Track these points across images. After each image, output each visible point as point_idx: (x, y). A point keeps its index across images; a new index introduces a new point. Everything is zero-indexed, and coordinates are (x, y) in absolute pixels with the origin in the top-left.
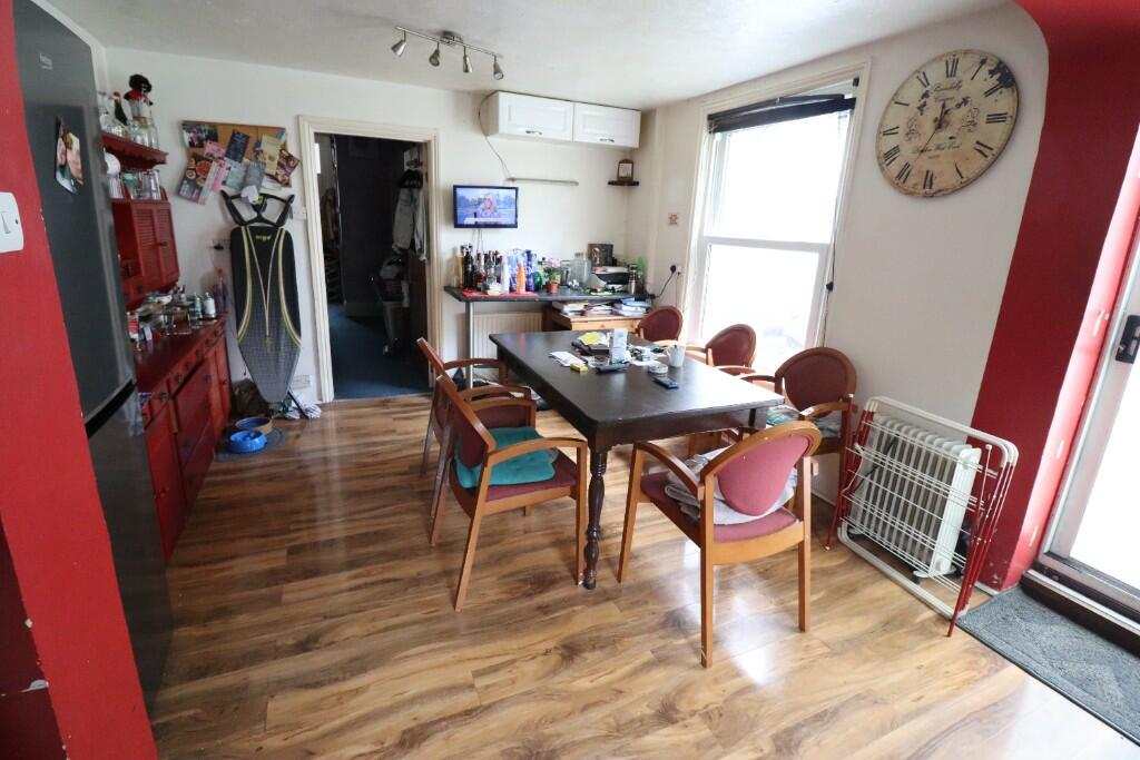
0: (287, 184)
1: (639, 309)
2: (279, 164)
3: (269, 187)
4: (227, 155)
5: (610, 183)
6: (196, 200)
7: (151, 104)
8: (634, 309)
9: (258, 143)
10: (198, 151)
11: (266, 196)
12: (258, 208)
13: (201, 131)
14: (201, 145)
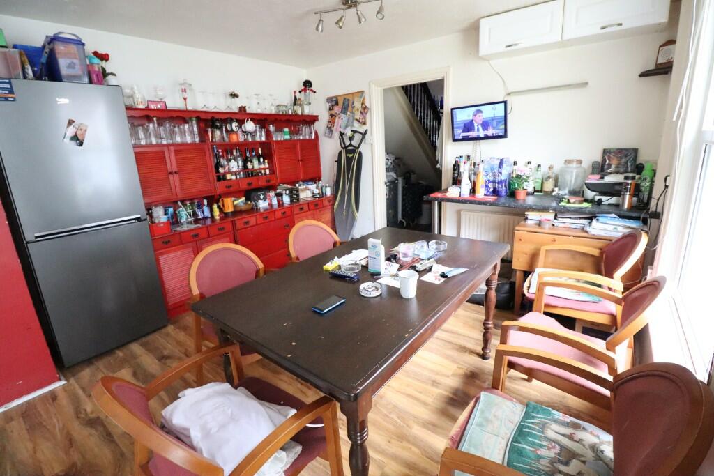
0: (364, 124)
1: (620, 229)
2: (361, 112)
3: (357, 126)
4: (341, 112)
5: (643, 75)
6: (331, 137)
7: (315, 92)
8: (611, 227)
9: (353, 103)
10: (332, 112)
11: (355, 132)
12: (351, 138)
13: (332, 101)
14: (333, 109)
